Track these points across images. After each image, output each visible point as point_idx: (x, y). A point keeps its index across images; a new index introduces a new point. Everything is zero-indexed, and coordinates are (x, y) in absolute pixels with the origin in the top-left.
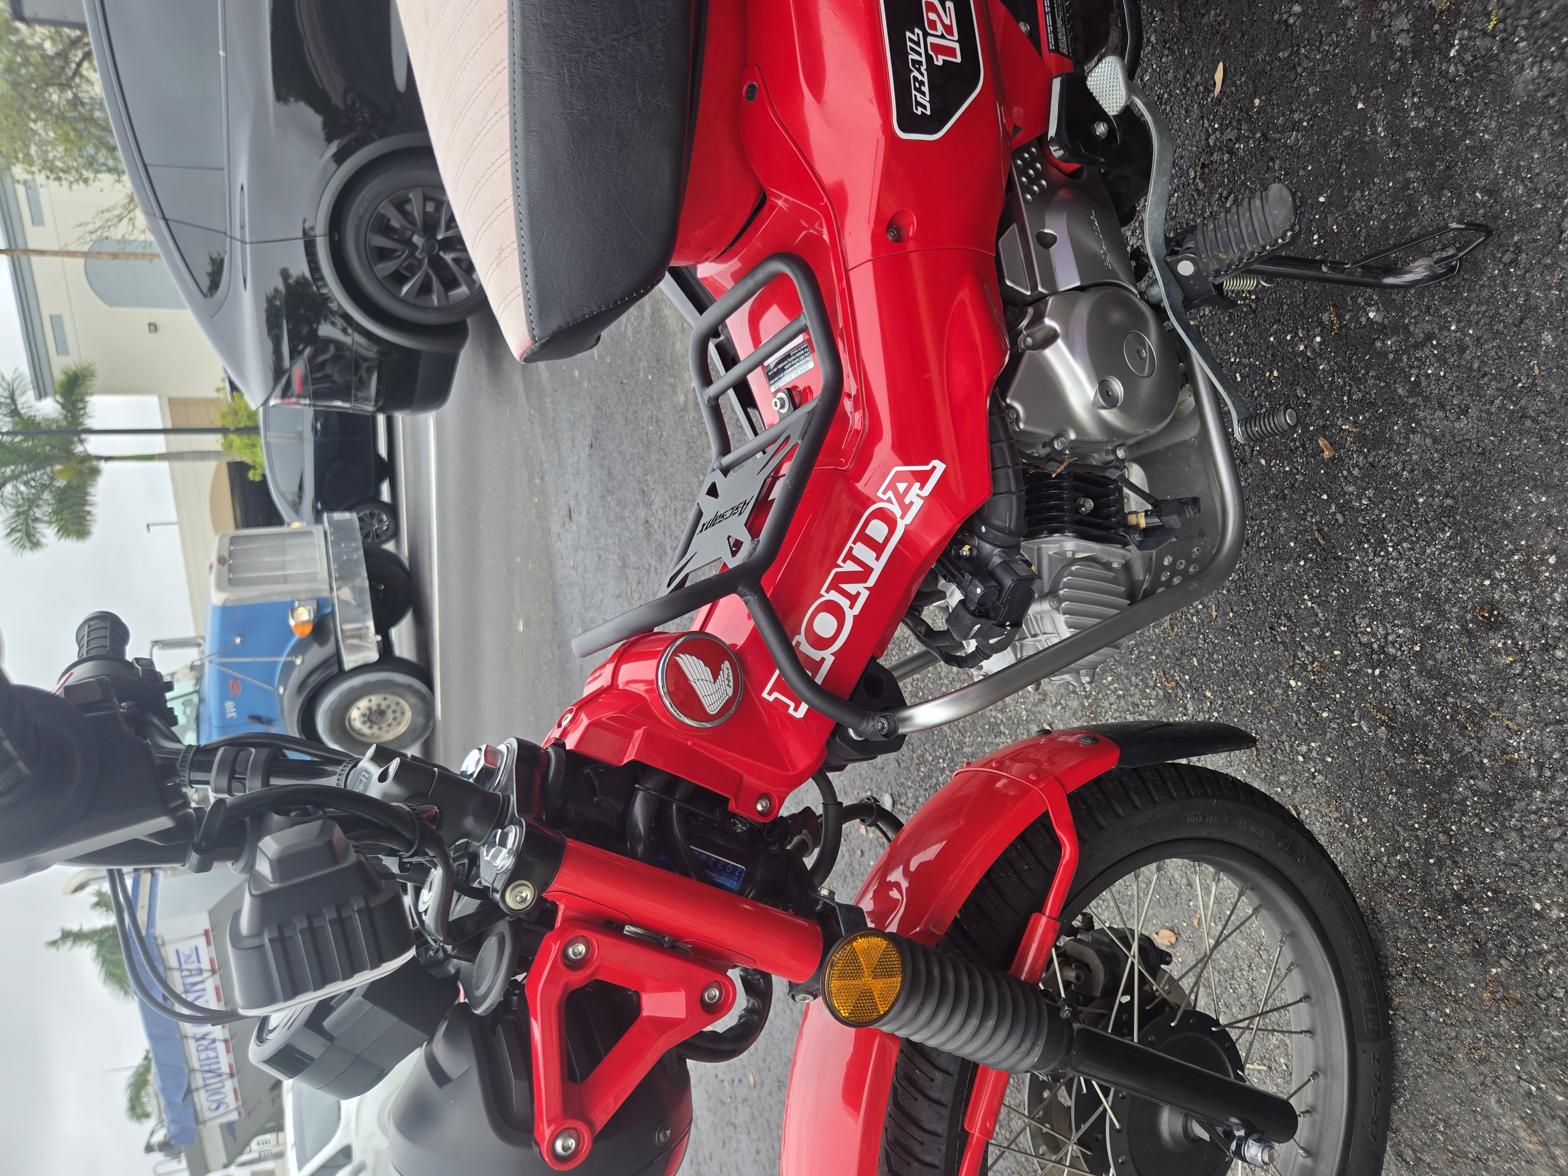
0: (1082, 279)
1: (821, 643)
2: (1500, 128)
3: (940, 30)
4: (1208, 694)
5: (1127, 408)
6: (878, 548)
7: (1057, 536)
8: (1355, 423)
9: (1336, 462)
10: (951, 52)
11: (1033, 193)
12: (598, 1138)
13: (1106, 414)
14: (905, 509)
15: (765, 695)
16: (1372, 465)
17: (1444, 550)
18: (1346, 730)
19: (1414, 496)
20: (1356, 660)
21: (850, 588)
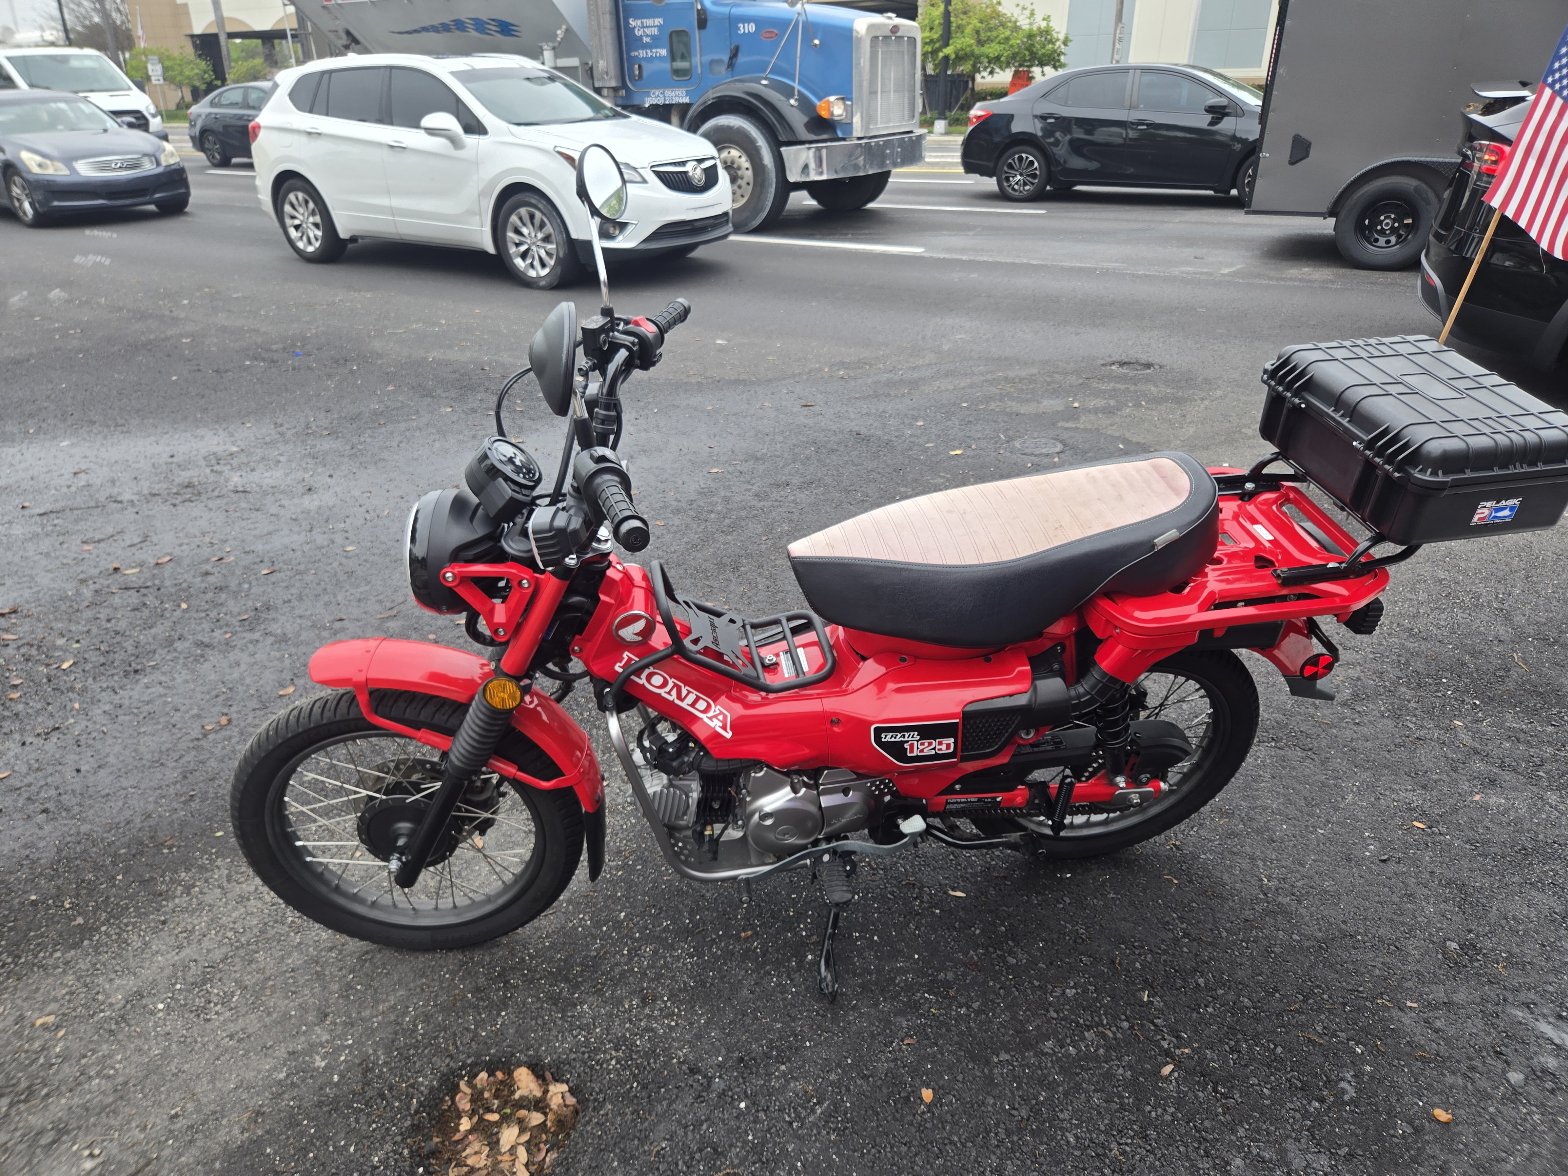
0: (824, 807)
1: (649, 678)
2: (884, 1012)
3: (921, 747)
5: (759, 825)
6: (693, 705)
7: (699, 789)
8: (756, 948)
9: (738, 938)
10: (912, 751)
11: (871, 786)
12: (450, 589)
13: (756, 816)
14: (711, 718)
15: (626, 653)
16: (733, 954)
17: (684, 982)
18: (594, 937)
19: (714, 971)
20: (632, 943)
21: (674, 692)
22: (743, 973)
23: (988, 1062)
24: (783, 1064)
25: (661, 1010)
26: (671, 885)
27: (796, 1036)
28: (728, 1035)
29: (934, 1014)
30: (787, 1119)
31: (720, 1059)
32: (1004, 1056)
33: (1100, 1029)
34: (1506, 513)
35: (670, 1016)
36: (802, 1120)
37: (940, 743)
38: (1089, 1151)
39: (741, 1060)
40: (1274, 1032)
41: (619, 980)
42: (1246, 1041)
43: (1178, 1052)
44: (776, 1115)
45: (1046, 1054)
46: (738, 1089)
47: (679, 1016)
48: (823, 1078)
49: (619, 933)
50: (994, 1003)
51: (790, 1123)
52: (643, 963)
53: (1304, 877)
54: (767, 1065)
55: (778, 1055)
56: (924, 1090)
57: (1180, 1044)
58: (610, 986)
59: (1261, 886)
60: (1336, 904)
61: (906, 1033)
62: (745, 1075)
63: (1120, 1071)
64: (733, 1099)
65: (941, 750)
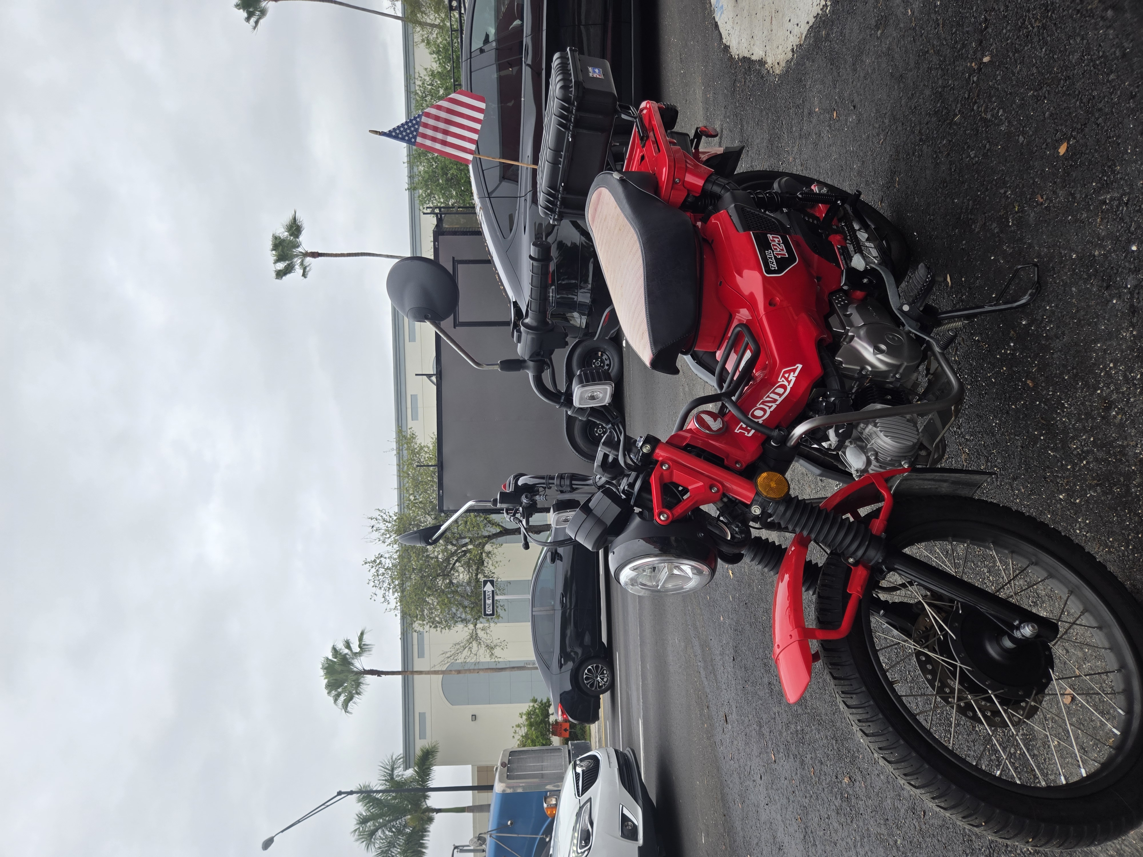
0: (864, 321)
2: (1032, 236)
3: (779, 250)
6: (780, 395)
7: (873, 404)
8: (1035, 366)
9: (1036, 386)
10: (785, 255)
11: (841, 305)
13: (880, 356)
14: (789, 382)
15: (736, 431)
16: (1047, 377)
17: (1082, 392)
18: (1087, 501)
19: (1064, 378)
20: (1076, 464)
21: (770, 404)
22: (1055, 356)
24: (1094, 256)
25: (1108, 387)
26: (1026, 480)
27: (1074, 270)
28: (1098, 316)
29: (1019, 206)
30: (1125, 208)
31: (1114, 302)
32: (1021, 139)
33: (983, 114)
34: (597, 70)
35: (1108, 375)
36: (1120, 199)
37: (774, 241)
39: (1108, 287)
41: (1104, 445)
42: (957, 48)
43: (976, 67)
44: (1127, 220)
45: (1009, 122)
46: (1127, 264)
47: (1105, 367)
48: (1088, 220)
49: (1075, 485)
50: (997, 183)
51: (1126, 204)
52: (1085, 440)
53: (874, 127)
54: (1102, 266)
55: (1092, 266)
56: (1061, 154)
57: (972, 72)
58: (1114, 448)
59: (885, 140)
60: (880, 99)
61: (1036, 207)
62: (1115, 271)
63: (999, 78)
64: (1134, 259)
65: (779, 241)
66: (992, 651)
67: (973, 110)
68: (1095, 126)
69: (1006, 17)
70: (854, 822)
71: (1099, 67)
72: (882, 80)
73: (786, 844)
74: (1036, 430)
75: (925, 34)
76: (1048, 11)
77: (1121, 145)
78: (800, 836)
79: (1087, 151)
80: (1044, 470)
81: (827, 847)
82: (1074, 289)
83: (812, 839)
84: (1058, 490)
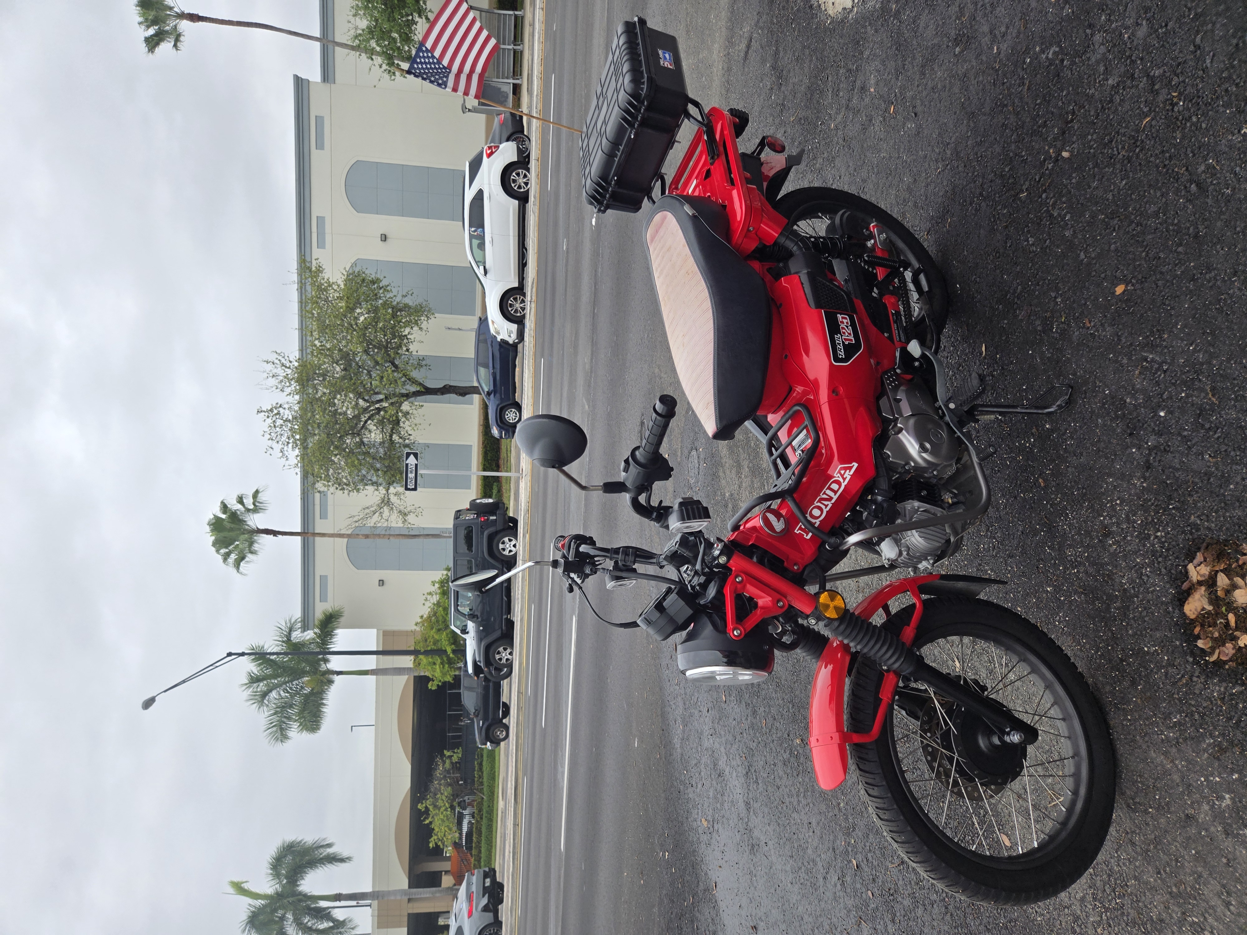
0: (912, 411)
1: (814, 518)
2: (1072, 352)
3: (847, 334)
4: (1019, 609)
5: (932, 453)
7: (910, 501)
8: (1050, 469)
9: (1046, 487)
10: (851, 340)
11: (892, 386)
12: (748, 635)
13: (924, 455)
16: (1058, 484)
17: (1086, 511)
18: (1071, 602)
19: (1073, 492)
20: (1068, 569)
21: (826, 503)
22: (1069, 469)
23: (1089, 264)
24: (1125, 402)
25: (1111, 519)
26: (1020, 562)
27: (1104, 404)
28: (1115, 455)
29: (1066, 318)
30: (1163, 376)
31: (1134, 450)
32: (1082, 256)
33: (1050, 208)
34: (667, 56)
35: (1113, 507)
36: (1161, 364)
37: (842, 322)
38: (1128, 168)
39: (1131, 434)
40: (1028, 111)
41: (1096, 564)
42: (1037, 122)
43: (1053, 155)
44: (1162, 386)
45: (1074, 231)
46: (1152, 424)
47: (1112, 501)
48: (1128, 367)
49: (1063, 584)
50: (1049, 284)
51: (1165, 372)
52: (1080, 552)
53: (933, 151)
54: (1130, 413)
55: (1121, 409)
56: (1117, 293)
57: (1048, 157)
58: (1104, 570)
59: (943, 171)
60: (945, 124)
61: (1082, 328)
62: (1141, 425)
63: (1074, 181)
64: (1160, 424)
65: (847, 323)
66: (982, 743)
67: (1041, 197)
68: (1154, 286)
69: (1095, 123)
70: (800, 776)
71: (1171, 233)
72: (951, 104)
73: (727, 773)
74: (1038, 524)
75: (1008, 84)
76: (1137, 147)
77: (1173, 317)
78: (742, 770)
79: (1142, 305)
80: (1038, 561)
81: (769, 788)
82: (1100, 421)
83: (754, 777)
84: (1047, 582)
